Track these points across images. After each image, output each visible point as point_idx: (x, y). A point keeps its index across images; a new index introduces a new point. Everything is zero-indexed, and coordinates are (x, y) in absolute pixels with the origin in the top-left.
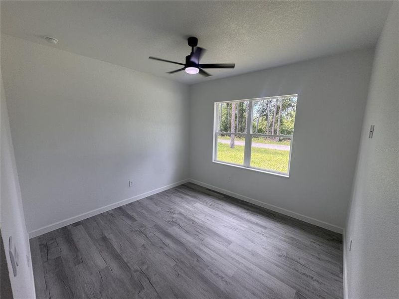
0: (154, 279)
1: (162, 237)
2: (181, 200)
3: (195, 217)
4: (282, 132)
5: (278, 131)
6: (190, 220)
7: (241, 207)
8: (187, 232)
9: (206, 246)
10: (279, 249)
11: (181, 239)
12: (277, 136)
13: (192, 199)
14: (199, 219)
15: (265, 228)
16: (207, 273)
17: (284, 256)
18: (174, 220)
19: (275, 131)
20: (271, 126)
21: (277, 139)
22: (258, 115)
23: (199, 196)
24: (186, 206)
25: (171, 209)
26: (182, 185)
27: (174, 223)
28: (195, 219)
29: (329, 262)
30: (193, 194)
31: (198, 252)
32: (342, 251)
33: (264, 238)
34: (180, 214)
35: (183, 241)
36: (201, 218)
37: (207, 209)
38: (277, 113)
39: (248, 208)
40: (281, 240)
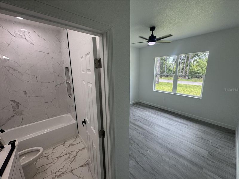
0: (136, 141)
1: (133, 126)
2: (137, 110)
3: (147, 118)
4: (191, 73)
5: (187, 72)
6: (145, 119)
7: (171, 114)
8: (145, 124)
9: (156, 131)
10: (197, 135)
11: (143, 127)
12: (187, 75)
13: (142, 110)
14: (149, 119)
15: (187, 125)
16: (160, 141)
17: (200, 138)
18: (137, 119)
19: (185, 72)
20: (183, 69)
21: (187, 78)
22: (173, 63)
23: (146, 108)
24: (141, 113)
25: (133, 114)
26: (136, 103)
27: (137, 120)
28: (147, 119)
29: (227, 142)
30: (143, 108)
31: (153, 133)
32: (235, 138)
33: (188, 130)
34: (139, 116)
35: (145, 128)
36: (150, 119)
37: (152, 115)
38: (187, 61)
39: (175, 115)
40: (197, 131)
